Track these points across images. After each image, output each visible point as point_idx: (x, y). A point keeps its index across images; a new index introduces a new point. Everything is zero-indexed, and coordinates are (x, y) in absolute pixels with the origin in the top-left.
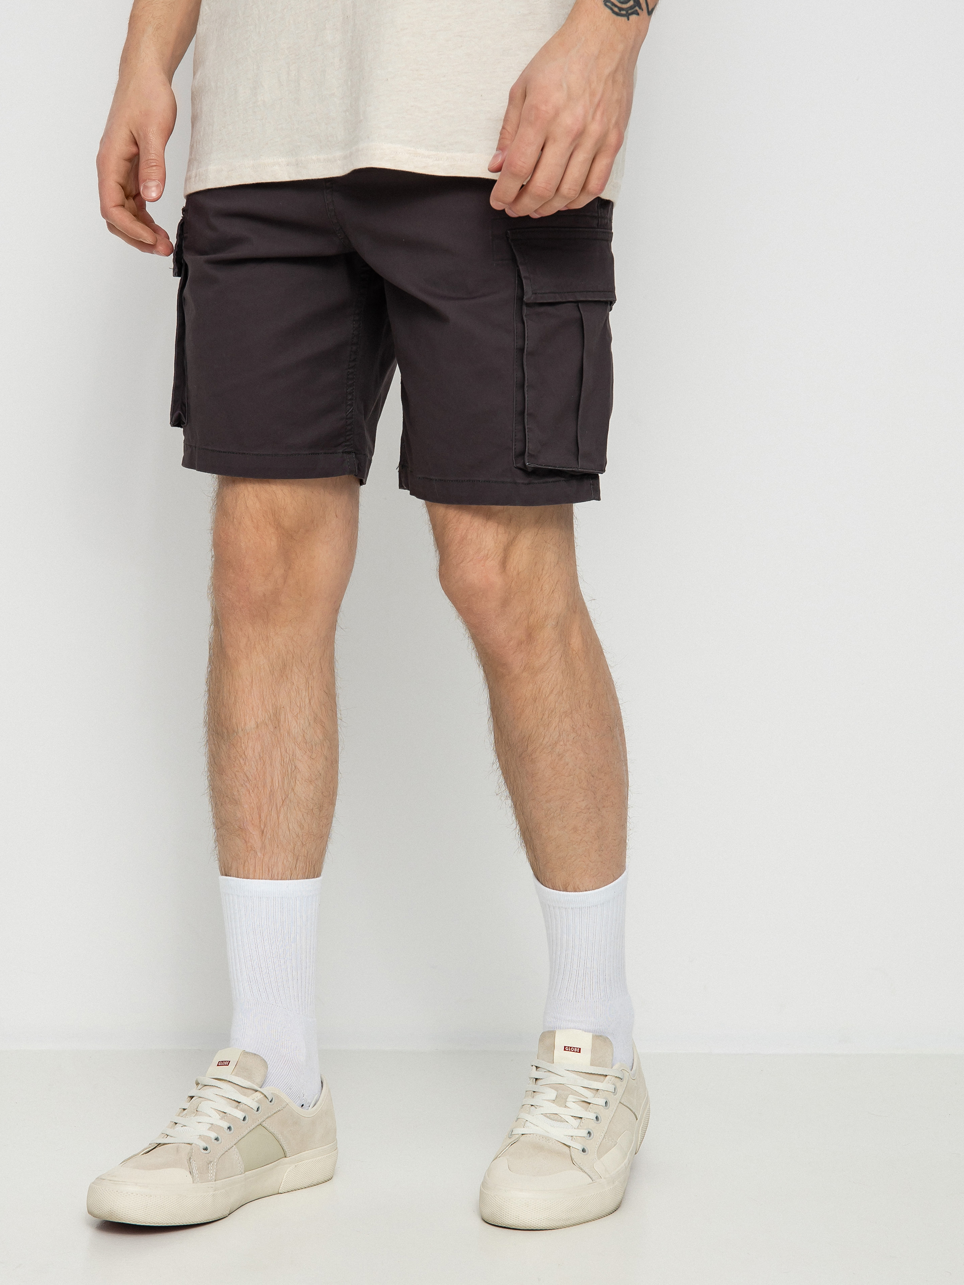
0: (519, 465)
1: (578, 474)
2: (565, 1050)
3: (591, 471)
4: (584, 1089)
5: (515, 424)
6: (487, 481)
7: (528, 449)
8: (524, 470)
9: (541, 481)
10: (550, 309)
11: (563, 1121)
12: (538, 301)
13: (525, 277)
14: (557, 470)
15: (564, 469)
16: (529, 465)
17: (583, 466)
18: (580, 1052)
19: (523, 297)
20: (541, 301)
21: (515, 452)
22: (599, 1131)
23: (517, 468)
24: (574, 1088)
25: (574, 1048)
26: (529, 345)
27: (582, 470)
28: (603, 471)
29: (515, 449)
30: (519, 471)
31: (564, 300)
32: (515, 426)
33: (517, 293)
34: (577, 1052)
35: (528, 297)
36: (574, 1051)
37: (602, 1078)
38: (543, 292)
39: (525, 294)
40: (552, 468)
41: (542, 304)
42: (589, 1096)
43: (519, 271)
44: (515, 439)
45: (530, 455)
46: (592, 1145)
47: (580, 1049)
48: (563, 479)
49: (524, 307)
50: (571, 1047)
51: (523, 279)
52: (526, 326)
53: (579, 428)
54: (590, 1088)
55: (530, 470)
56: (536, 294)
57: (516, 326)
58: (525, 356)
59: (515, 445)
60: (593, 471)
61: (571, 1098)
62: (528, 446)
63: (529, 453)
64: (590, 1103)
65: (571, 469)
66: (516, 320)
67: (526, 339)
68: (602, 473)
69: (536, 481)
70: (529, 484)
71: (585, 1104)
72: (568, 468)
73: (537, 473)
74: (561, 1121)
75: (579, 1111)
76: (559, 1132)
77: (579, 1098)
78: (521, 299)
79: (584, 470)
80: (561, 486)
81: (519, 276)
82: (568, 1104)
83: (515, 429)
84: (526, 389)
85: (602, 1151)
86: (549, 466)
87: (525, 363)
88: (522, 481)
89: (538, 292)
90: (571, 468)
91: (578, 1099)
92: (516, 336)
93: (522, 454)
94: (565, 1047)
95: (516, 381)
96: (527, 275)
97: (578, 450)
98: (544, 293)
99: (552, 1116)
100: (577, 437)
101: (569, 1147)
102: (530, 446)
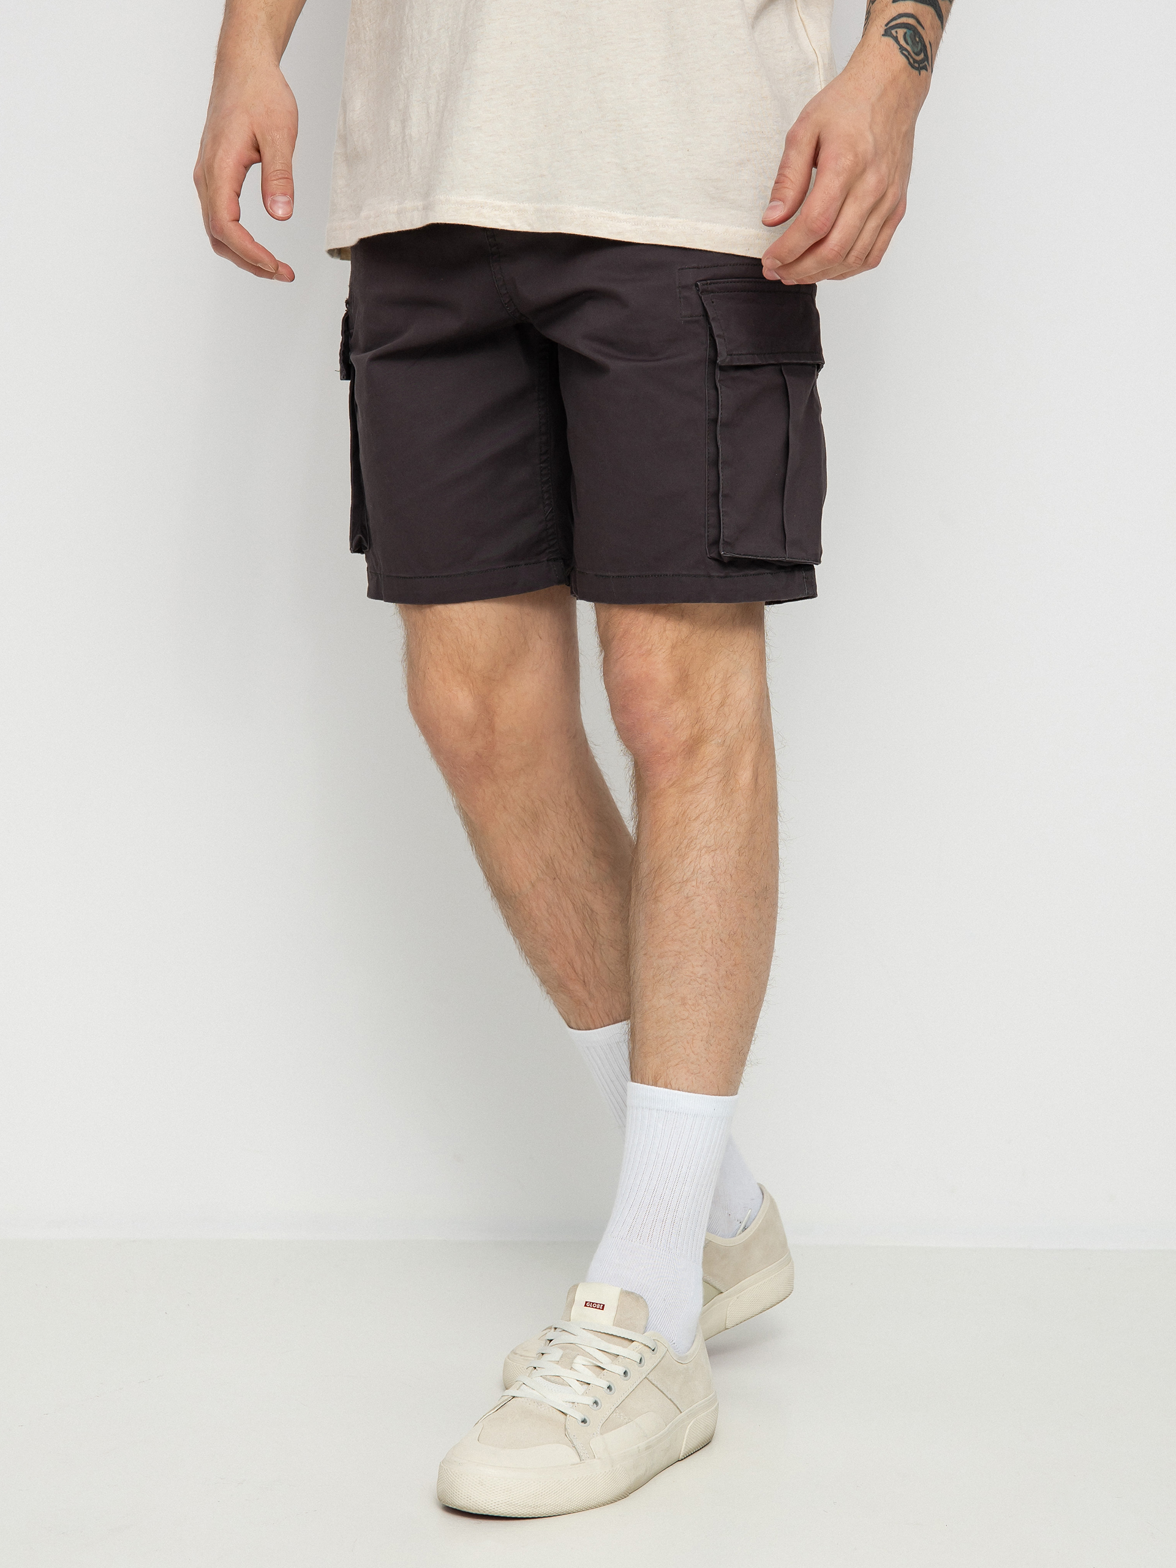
0: (713, 555)
1: (787, 565)
2: (586, 1306)
3: (803, 561)
4: (600, 1352)
5: (708, 507)
6: (676, 575)
7: (723, 535)
8: (719, 560)
9: (741, 573)
10: (747, 374)
11: (564, 1384)
12: (734, 364)
13: (718, 336)
14: (759, 560)
15: (768, 559)
16: (724, 554)
17: (792, 555)
18: (603, 1309)
19: (717, 360)
20: (738, 364)
21: (708, 540)
22: (609, 1403)
23: (711, 558)
24: (587, 1349)
25: (597, 1304)
26: (722, 415)
27: (791, 560)
28: (818, 561)
29: (708, 536)
30: (713, 562)
31: (765, 363)
32: (708, 510)
33: (709, 355)
34: (599, 1309)
35: (723, 359)
36: (596, 1308)
37: (627, 1342)
38: (740, 353)
39: (719, 355)
40: (752, 557)
41: (738, 368)
42: (605, 1361)
43: (711, 329)
44: (708, 525)
45: (726, 543)
46: (597, 1417)
47: (604, 1305)
48: (768, 571)
49: (718, 372)
50: (593, 1303)
51: (716, 338)
52: (719, 393)
53: (785, 512)
54: (608, 1353)
55: (726, 561)
56: (731, 355)
57: (708, 393)
58: (718, 428)
59: (708, 532)
60: (804, 561)
61: (579, 1361)
62: (723, 532)
63: (724, 540)
64: (604, 1369)
65: (777, 559)
66: (708, 387)
67: (720, 407)
68: (818, 564)
69: (734, 574)
70: (726, 577)
71: (598, 1369)
72: (774, 558)
73: (735, 563)
74: (562, 1384)
75: (589, 1375)
76: (558, 1397)
77: (592, 1361)
78: (713, 362)
79: (794, 560)
80: (767, 578)
81: (712, 335)
82: (575, 1366)
83: (708, 513)
84: (720, 465)
85: (607, 1426)
86: (750, 555)
87: (719, 437)
88: (717, 575)
89: (734, 353)
90: (777, 557)
91: (593, 1363)
92: (708, 404)
93: (716, 542)
94: (586, 1302)
95: (709, 457)
96: (721, 333)
97: (785, 537)
98: (740, 355)
99: (553, 1379)
100: (783, 522)
101: (566, 1414)
102: (725, 533)
